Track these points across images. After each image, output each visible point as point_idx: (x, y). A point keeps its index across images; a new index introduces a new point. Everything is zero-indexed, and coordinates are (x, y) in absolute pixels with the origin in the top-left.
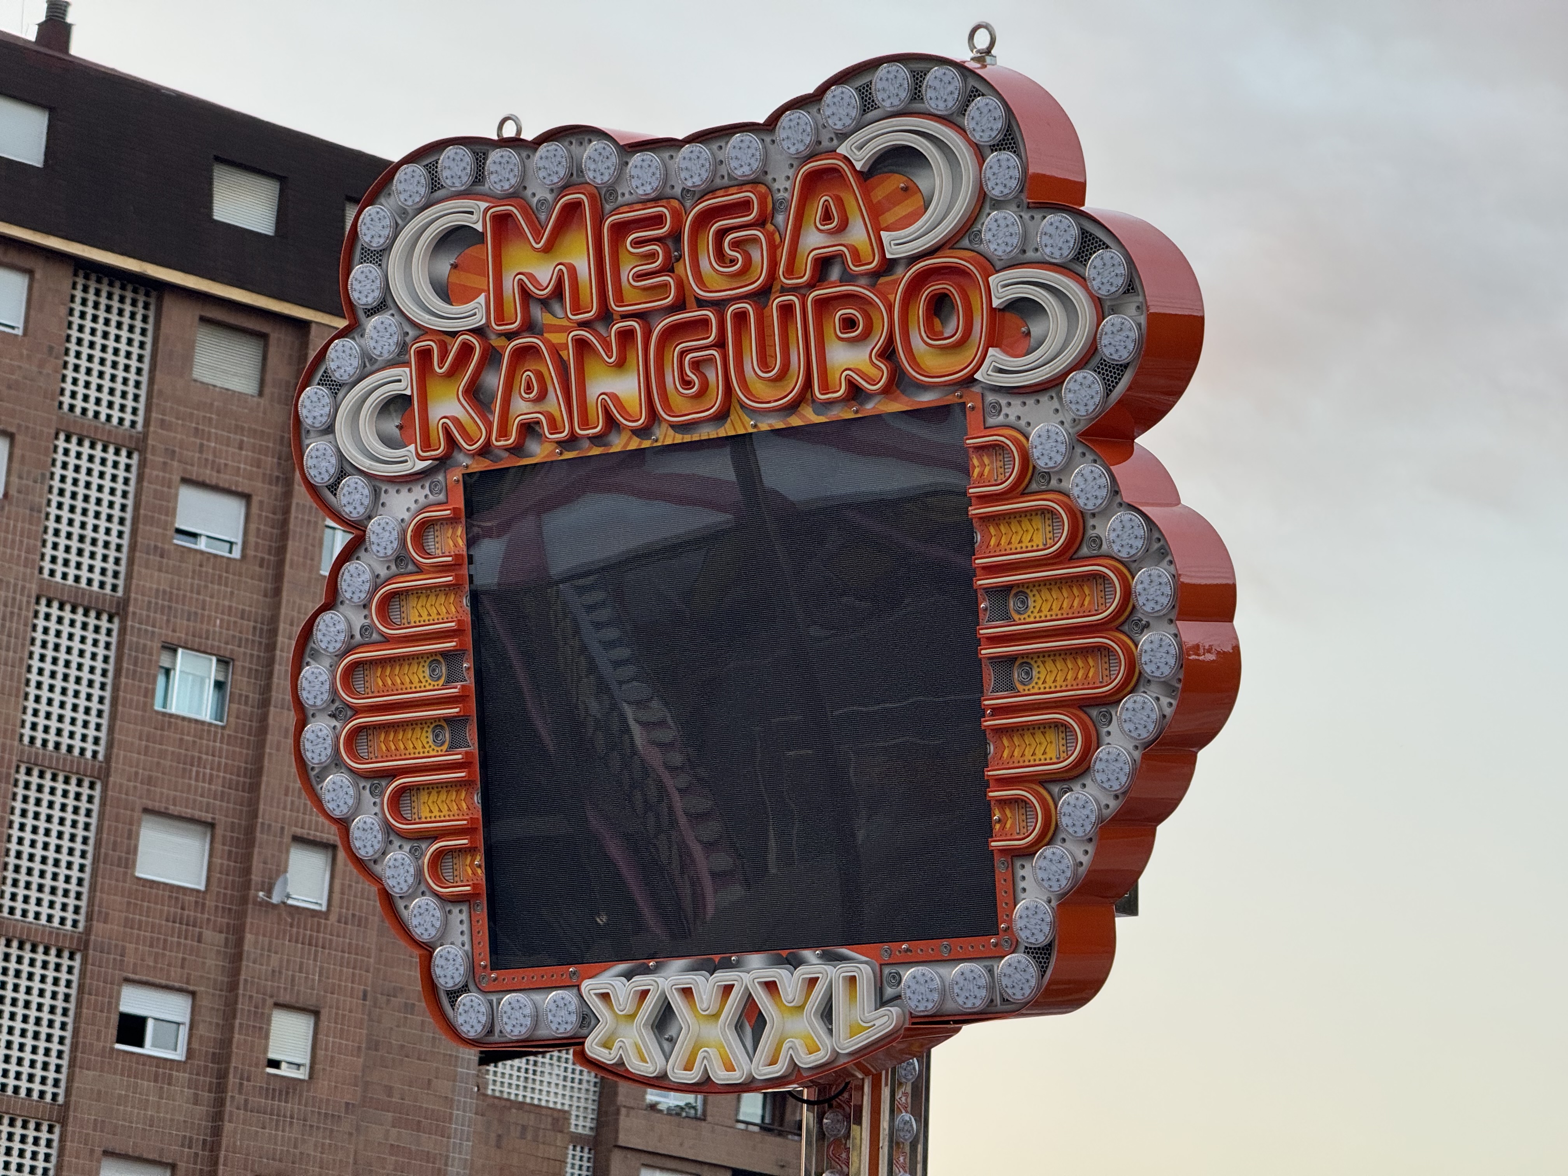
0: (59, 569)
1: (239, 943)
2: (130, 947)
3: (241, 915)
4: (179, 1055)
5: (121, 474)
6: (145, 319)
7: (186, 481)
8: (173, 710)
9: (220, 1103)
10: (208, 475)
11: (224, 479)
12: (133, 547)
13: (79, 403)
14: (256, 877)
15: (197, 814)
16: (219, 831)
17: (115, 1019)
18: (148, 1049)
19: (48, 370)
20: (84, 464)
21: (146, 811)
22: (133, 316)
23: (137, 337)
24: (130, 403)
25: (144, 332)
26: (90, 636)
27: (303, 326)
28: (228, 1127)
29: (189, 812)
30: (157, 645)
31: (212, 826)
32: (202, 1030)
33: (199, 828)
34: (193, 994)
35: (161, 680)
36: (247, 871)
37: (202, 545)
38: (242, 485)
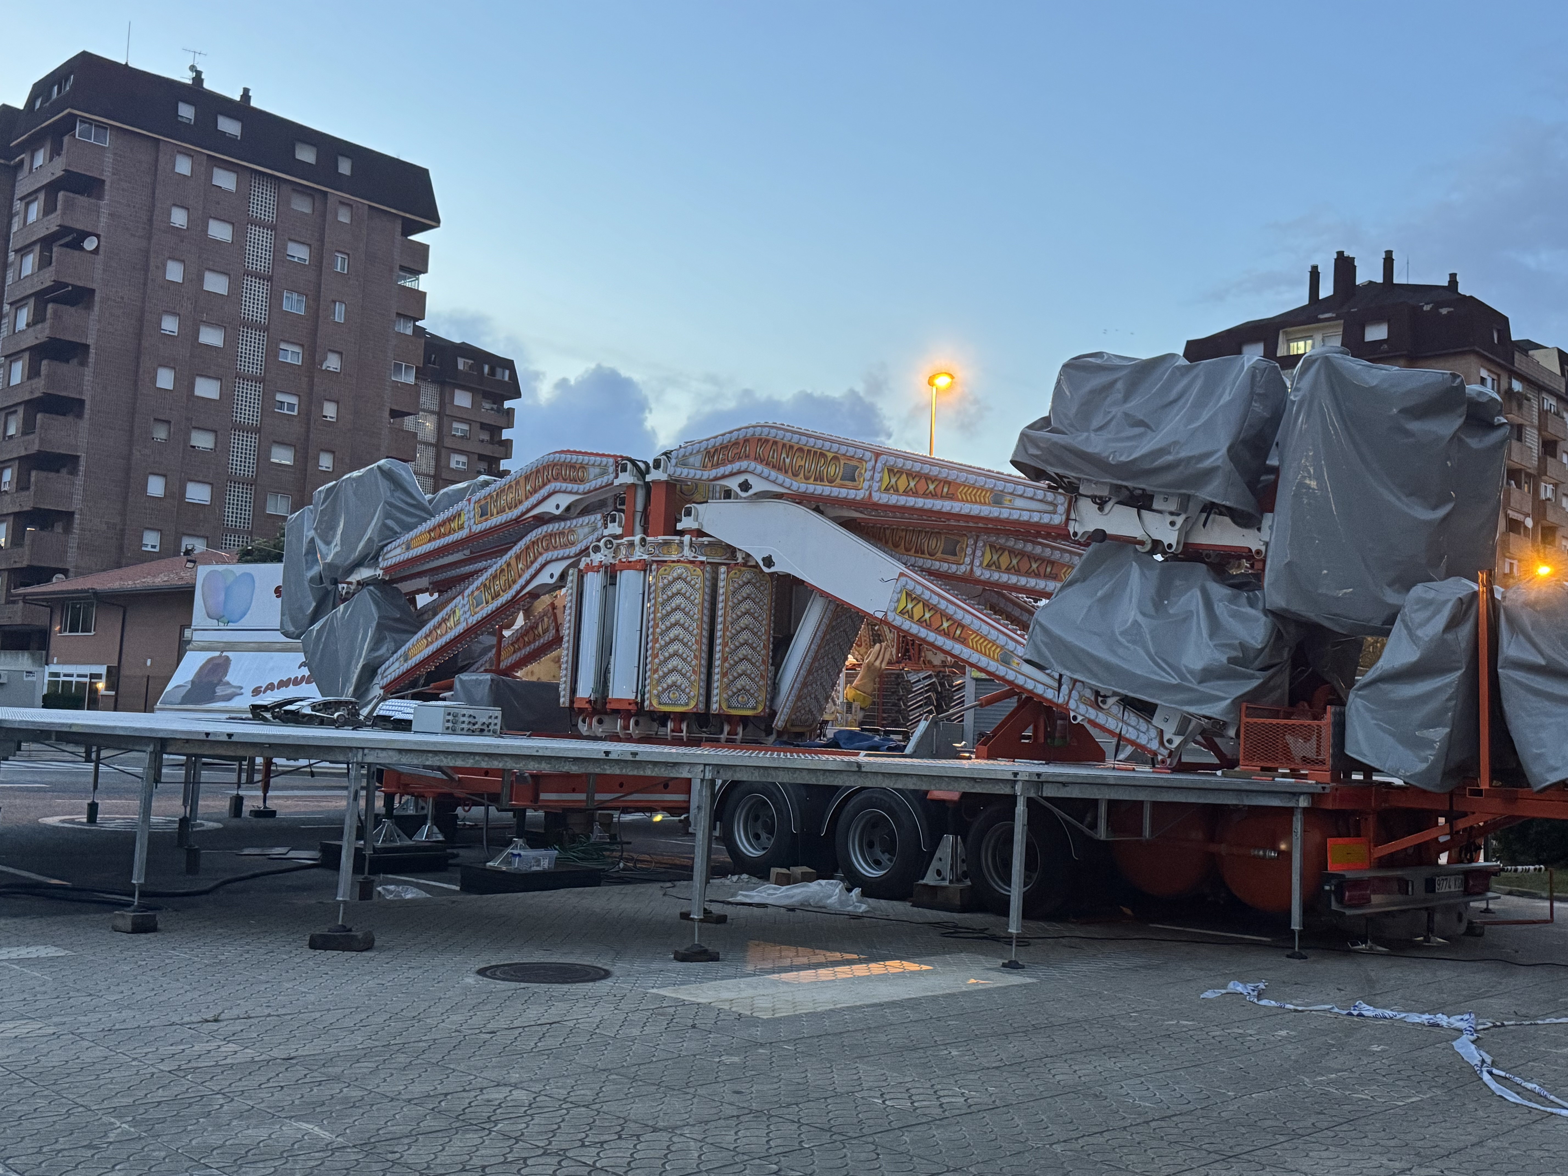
0: (251, 266)
1: (313, 381)
2: (278, 381)
3: (313, 373)
4: (295, 413)
5: (269, 237)
6: (275, 189)
7: (290, 240)
8: (290, 310)
9: (308, 428)
10: (297, 238)
11: (302, 240)
12: (274, 259)
13: (255, 214)
14: (317, 361)
15: (298, 341)
16: (305, 347)
18: (286, 411)
19: (244, 203)
20: (257, 233)
21: (282, 340)
22: (271, 188)
23: (273, 194)
24: (271, 215)
25: (275, 193)
26: (261, 286)
27: (325, 194)
28: (311, 435)
29: (295, 340)
30: (282, 290)
31: (303, 345)
32: (302, 406)
33: (299, 346)
34: (299, 396)
35: (285, 300)
36: (314, 359)
37: (296, 260)
38: (309, 242)
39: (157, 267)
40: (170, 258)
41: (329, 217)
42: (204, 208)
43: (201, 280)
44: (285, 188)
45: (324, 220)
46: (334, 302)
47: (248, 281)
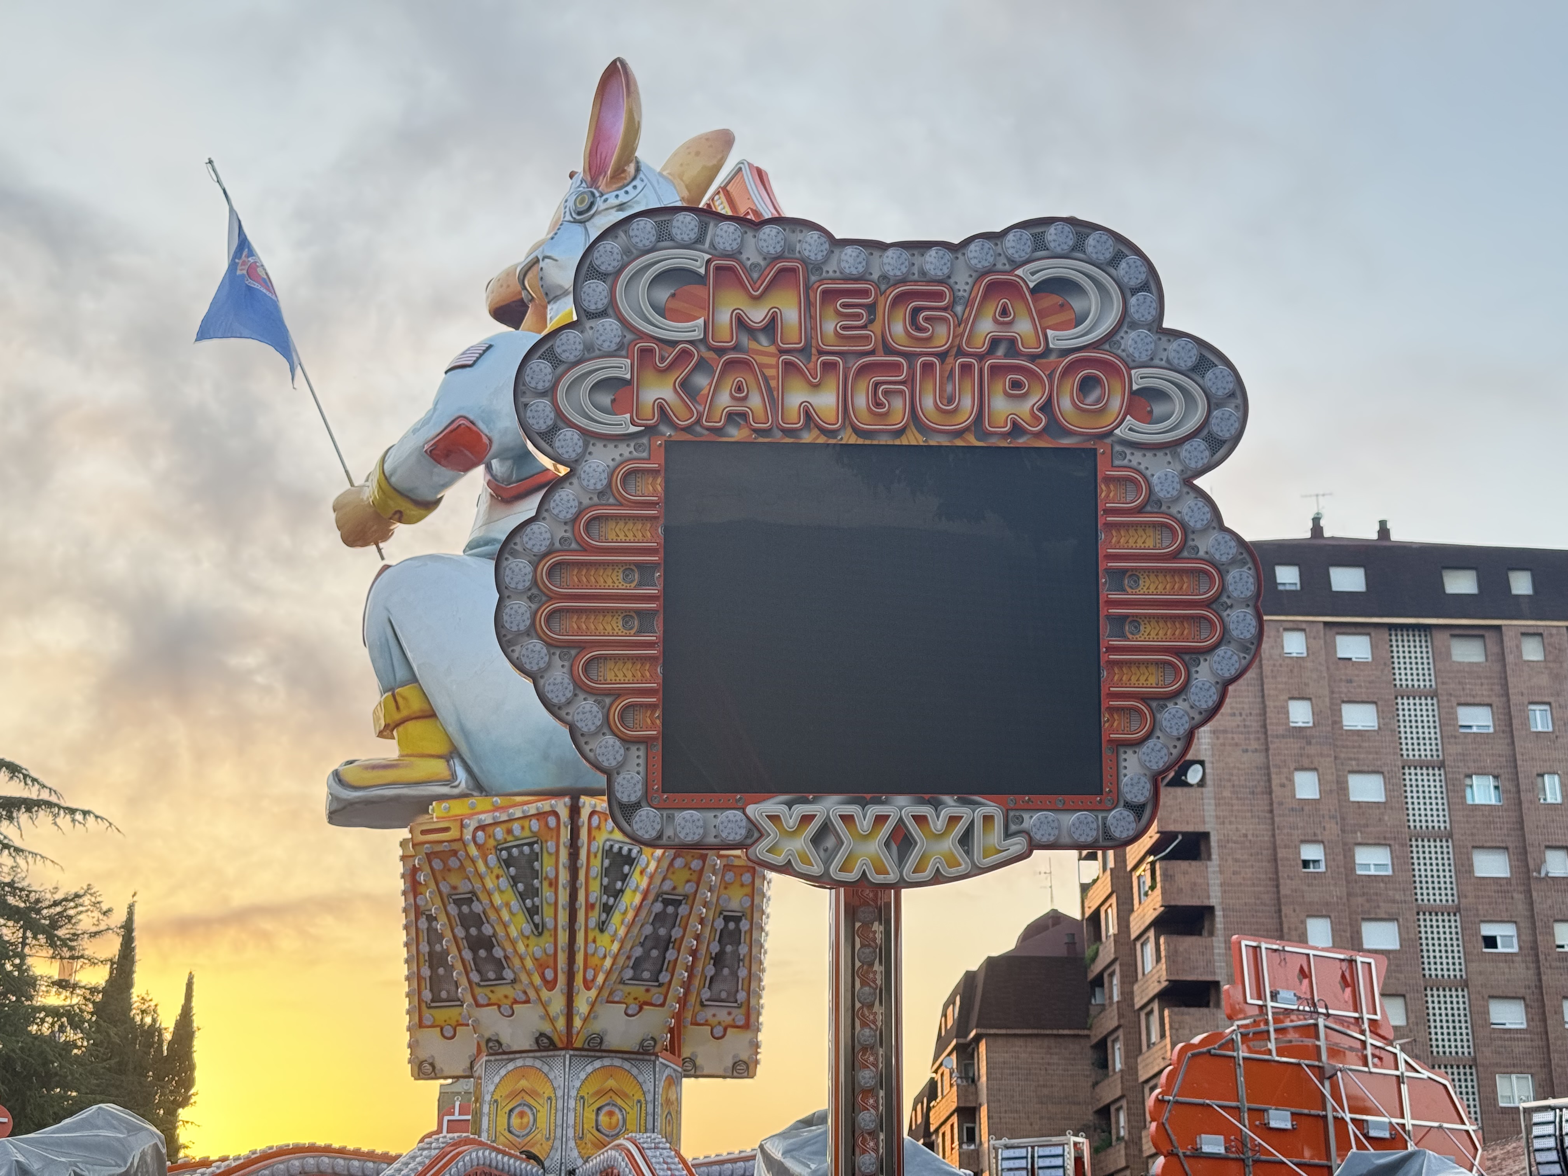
0: (1411, 753)
1: (1531, 896)
2: (1480, 907)
3: (1529, 885)
4: (1515, 950)
5: (1430, 708)
6: (1426, 641)
7: (1460, 704)
8: (1477, 802)
9: (1538, 968)
10: (1470, 700)
11: (1477, 700)
12: (1442, 737)
13: (1404, 683)
14: (1531, 866)
15: (1498, 844)
16: (1511, 850)
17: (1480, 939)
18: (1500, 949)
19: (1386, 672)
20: (1412, 707)
21: (1474, 847)
22: (1420, 641)
23: (1424, 650)
24: (1427, 678)
25: (1427, 647)
26: (1431, 778)
27: (1498, 628)
28: (1544, 978)
29: (1494, 844)
30: (1462, 776)
31: (1506, 848)
32: (1523, 937)
33: (1502, 851)
34: (1515, 922)
35: (1468, 791)
36: (1527, 865)
37: (1475, 730)
38: (1487, 700)
39: (1283, 786)
40: (1296, 769)
41: (1510, 659)
42: (1332, 692)
43: (1343, 788)
44: (1440, 637)
45: (1504, 666)
46: (1541, 775)
47: (1412, 776)
